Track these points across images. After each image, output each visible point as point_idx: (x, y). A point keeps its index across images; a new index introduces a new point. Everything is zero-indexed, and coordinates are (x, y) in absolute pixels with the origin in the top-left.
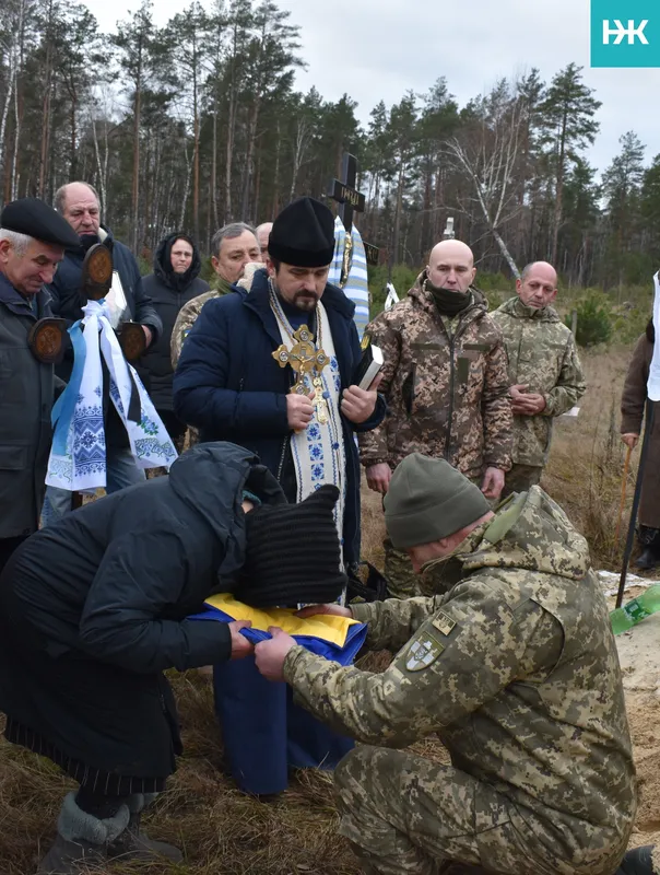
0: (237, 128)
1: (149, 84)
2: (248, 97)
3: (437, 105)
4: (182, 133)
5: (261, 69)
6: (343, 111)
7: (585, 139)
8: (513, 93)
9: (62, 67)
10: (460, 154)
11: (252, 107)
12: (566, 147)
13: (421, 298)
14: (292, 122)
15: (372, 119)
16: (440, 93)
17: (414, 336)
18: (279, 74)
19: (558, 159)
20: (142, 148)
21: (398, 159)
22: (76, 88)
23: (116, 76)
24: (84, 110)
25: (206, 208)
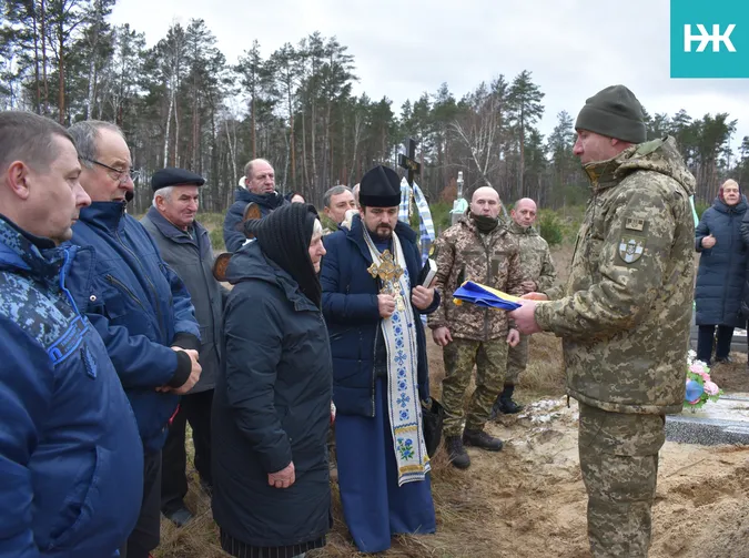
0: (317, 121)
1: (260, 95)
2: (323, 100)
3: (442, 100)
4: (283, 126)
5: (330, 83)
6: (384, 107)
7: (536, 117)
8: (489, 91)
9: (204, 87)
10: (460, 130)
11: (326, 107)
12: (524, 122)
13: (468, 223)
14: (352, 115)
15: (402, 111)
16: (444, 92)
17: (464, 246)
18: (342, 86)
19: (520, 130)
20: (258, 136)
21: (420, 135)
22: (214, 100)
23: (239, 91)
24: (219, 114)
25: (300, 172)
